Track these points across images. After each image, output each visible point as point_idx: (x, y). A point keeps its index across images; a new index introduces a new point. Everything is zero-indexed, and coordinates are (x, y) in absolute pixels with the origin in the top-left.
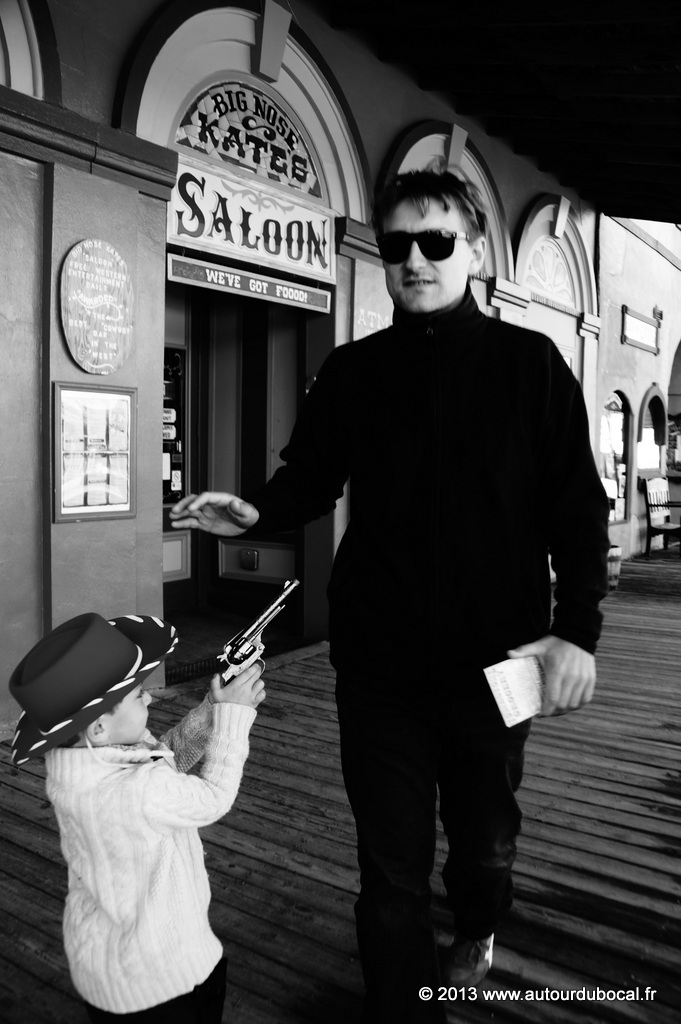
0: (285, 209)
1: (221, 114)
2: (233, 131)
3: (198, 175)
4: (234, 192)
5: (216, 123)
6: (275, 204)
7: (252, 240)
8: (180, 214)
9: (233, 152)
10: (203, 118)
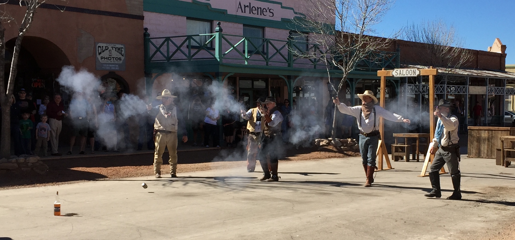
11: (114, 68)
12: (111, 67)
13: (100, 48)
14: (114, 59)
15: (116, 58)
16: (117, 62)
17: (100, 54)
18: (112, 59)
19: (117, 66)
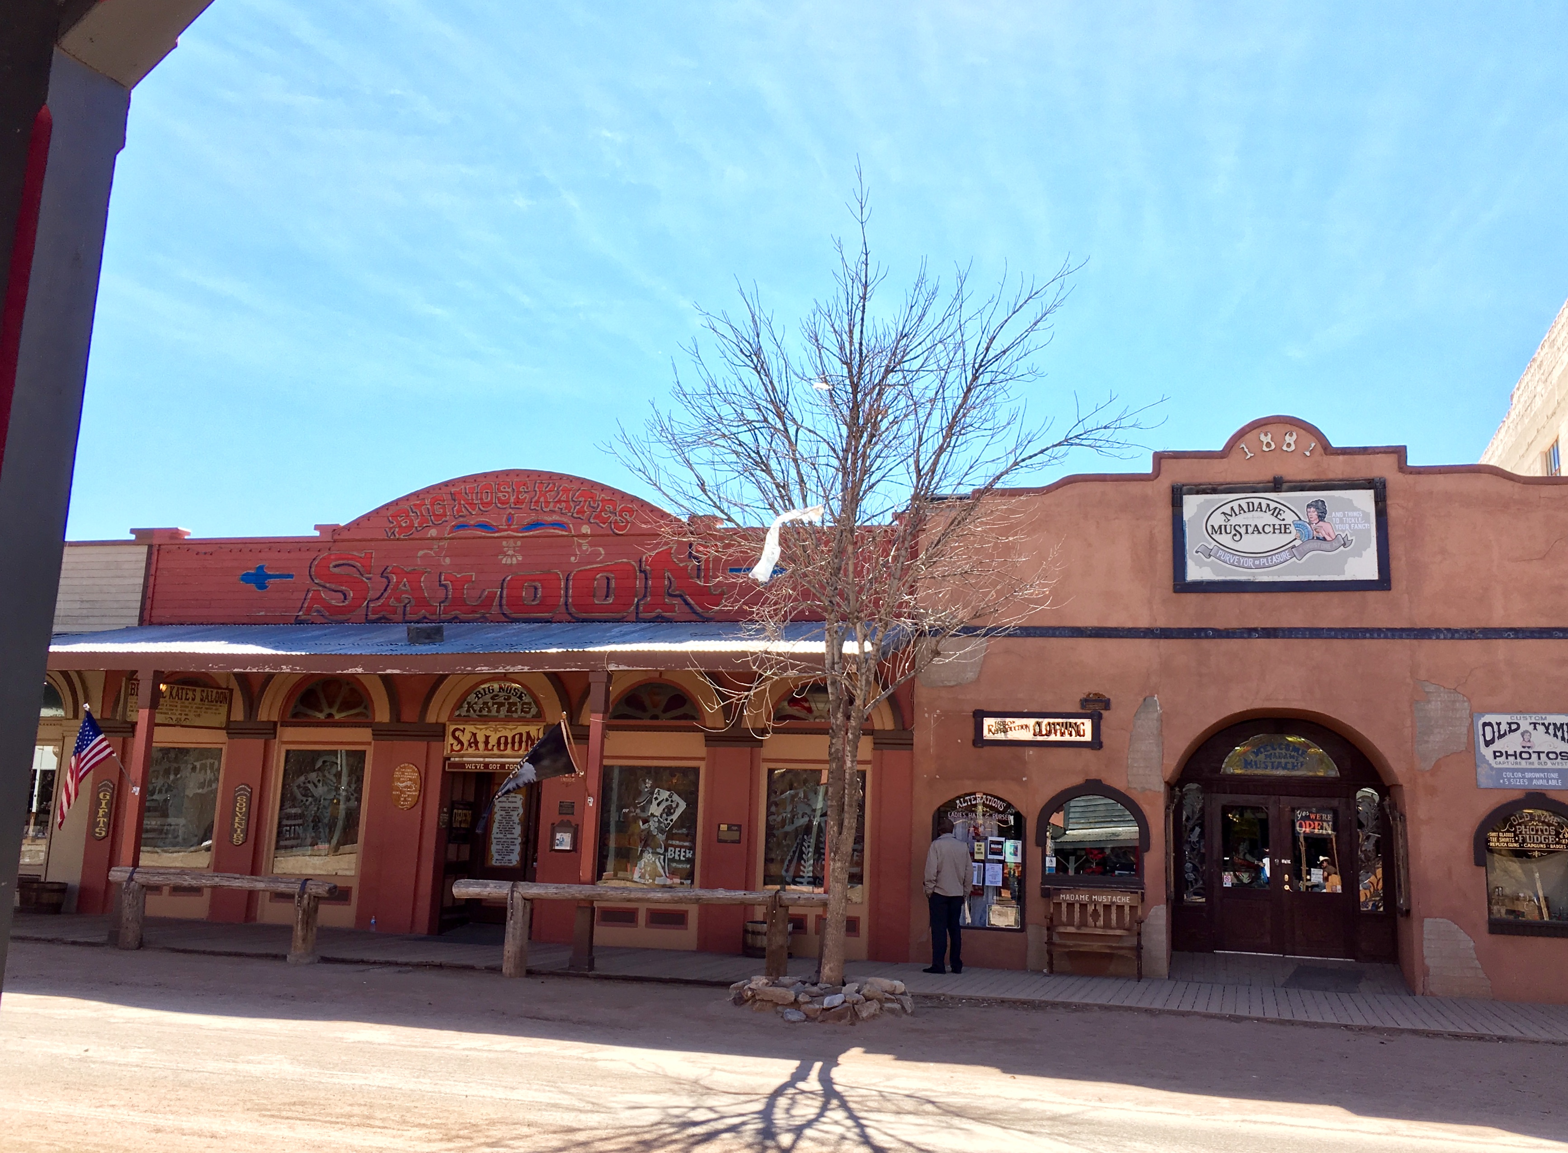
0: (511, 730)
1: (479, 698)
2: (485, 703)
3: (461, 727)
4: (481, 729)
5: (476, 703)
6: (505, 729)
7: (490, 747)
8: (452, 745)
9: (485, 713)
10: (469, 703)
11: (1541, 782)
12: (1531, 780)
13: (1488, 729)
14: (1543, 756)
15: (1548, 753)
16: (1553, 764)
17: (1488, 744)
18: (1535, 756)
19: (1555, 775)
